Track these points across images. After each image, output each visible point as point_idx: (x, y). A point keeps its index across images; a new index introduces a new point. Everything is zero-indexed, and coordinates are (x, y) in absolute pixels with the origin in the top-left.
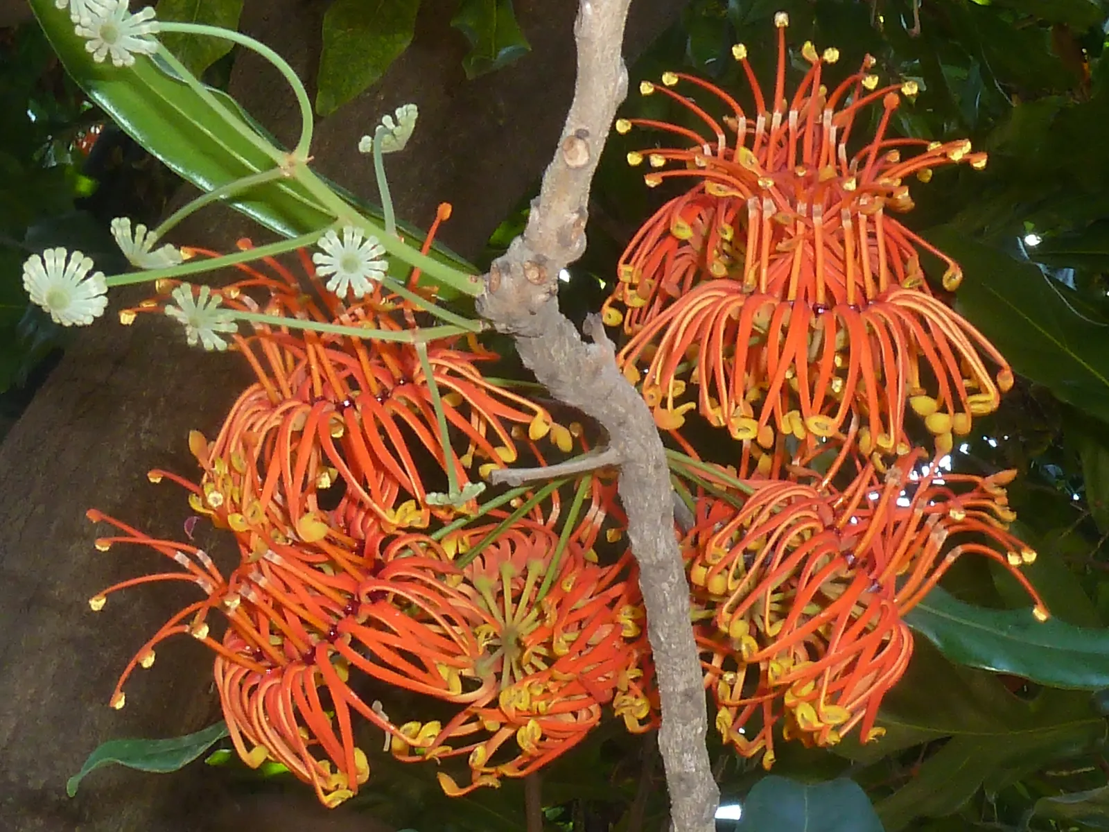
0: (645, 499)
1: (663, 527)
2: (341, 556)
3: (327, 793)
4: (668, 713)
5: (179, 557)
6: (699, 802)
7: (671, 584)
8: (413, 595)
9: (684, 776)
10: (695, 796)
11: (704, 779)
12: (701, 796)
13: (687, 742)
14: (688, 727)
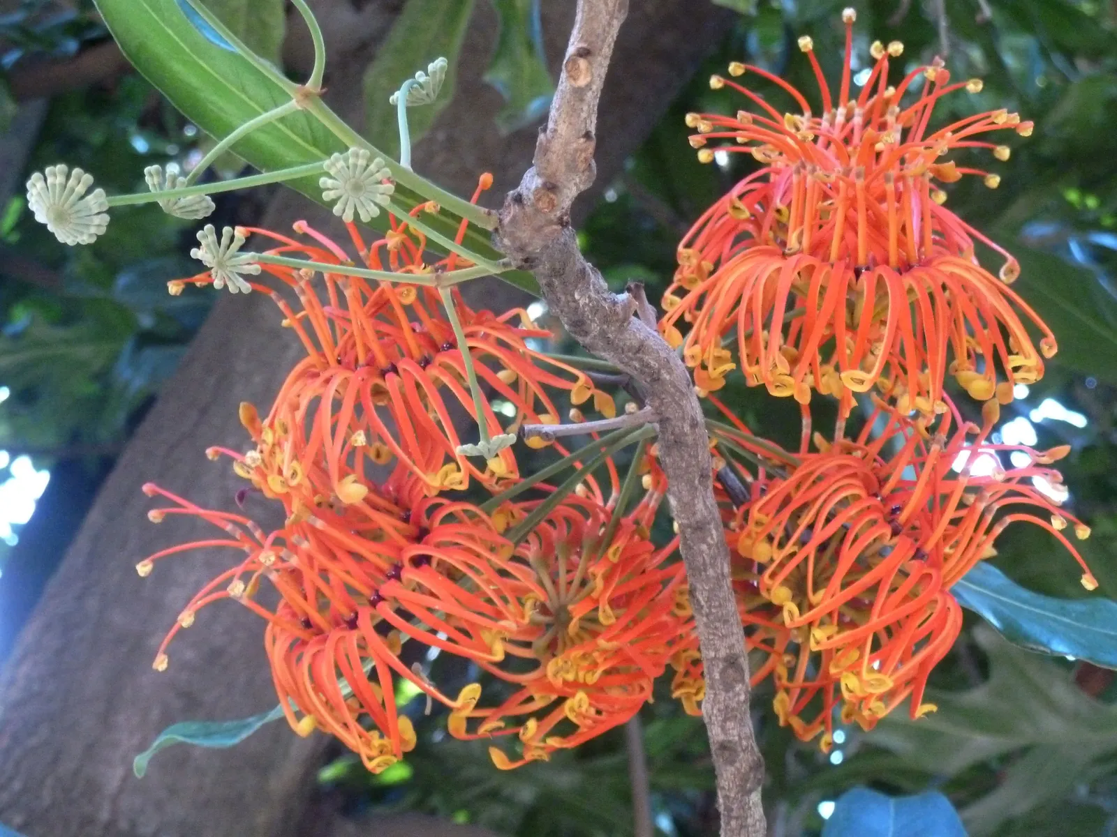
0: (682, 458)
1: (700, 488)
2: (386, 522)
3: (371, 759)
4: (710, 678)
5: (229, 528)
6: (743, 770)
7: (710, 546)
8: (457, 561)
9: (726, 744)
10: (738, 765)
11: (747, 747)
12: (744, 765)
13: (729, 710)
14: (731, 694)
